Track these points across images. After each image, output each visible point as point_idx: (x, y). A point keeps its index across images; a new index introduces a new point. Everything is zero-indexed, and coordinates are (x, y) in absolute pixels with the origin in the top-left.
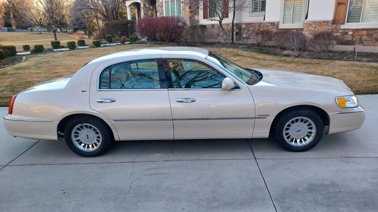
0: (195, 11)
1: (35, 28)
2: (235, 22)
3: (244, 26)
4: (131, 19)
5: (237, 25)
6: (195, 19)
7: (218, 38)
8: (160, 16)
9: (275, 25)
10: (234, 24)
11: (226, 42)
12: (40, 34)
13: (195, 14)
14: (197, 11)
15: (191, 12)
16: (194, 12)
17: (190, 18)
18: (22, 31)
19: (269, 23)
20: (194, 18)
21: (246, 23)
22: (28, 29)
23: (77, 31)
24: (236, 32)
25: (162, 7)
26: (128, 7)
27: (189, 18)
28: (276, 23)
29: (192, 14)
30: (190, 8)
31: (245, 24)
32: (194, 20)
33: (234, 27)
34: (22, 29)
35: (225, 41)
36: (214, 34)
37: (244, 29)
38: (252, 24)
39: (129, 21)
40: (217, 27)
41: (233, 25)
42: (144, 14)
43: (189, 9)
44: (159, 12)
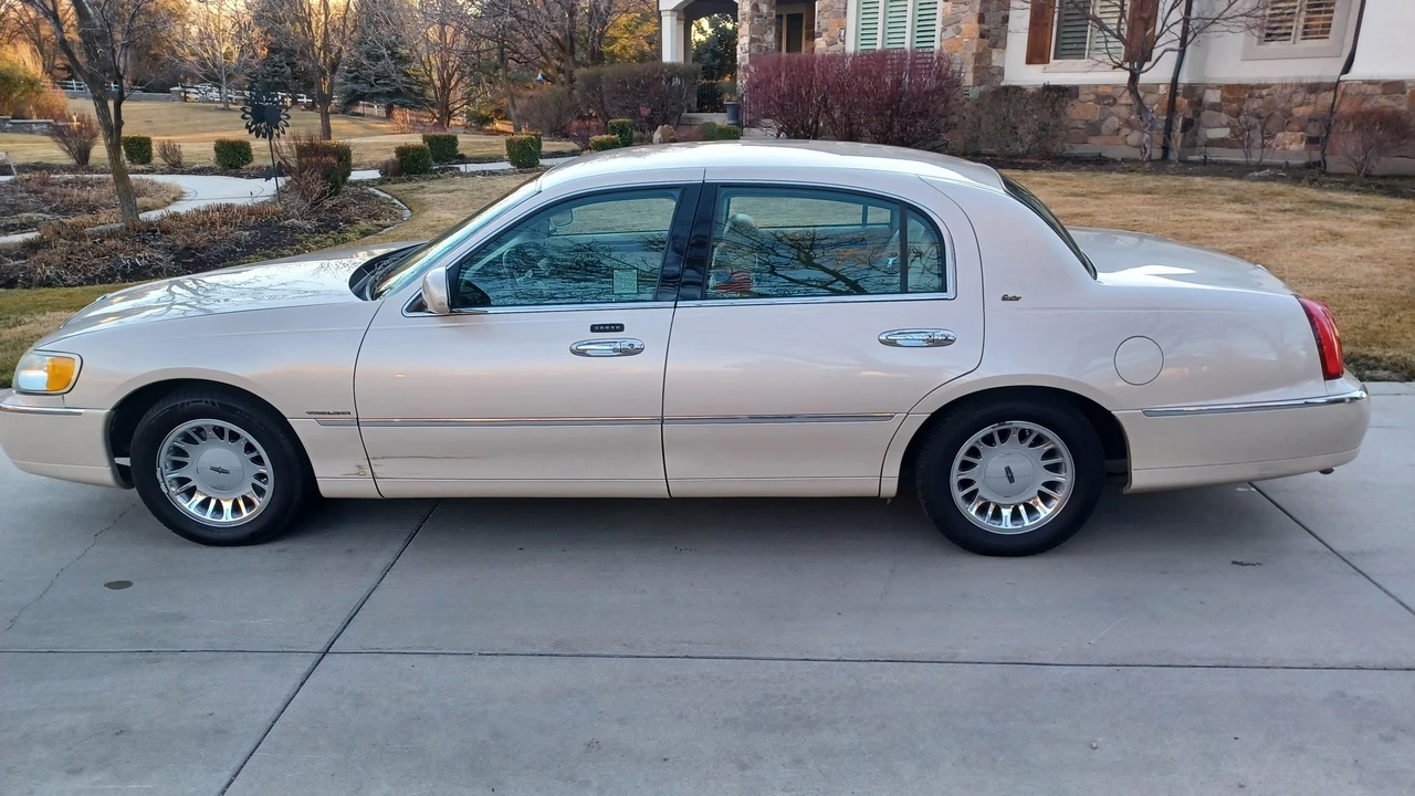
0: (996, 34)
1: (197, 88)
2: (1184, 79)
3: (1213, 97)
4: (680, 59)
5: (1191, 89)
6: (993, 64)
7: (1093, 140)
8: (831, 48)
9: (1404, 93)
10: (1180, 86)
11: (1150, 156)
12: (222, 109)
13: (994, 46)
14: (1003, 33)
15: (982, 36)
16: (992, 34)
17: (979, 57)
18: (148, 99)
19: (1371, 83)
20: (988, 60)
21: (1228, 86)
22: (170, 92)
23: (358, 105)
24: (1184, 119)
25: (845, 13)
26: (669, 13)
27: (972, 60)
28: (1410, 85)
29: (986, 41)
30: (981, 19)
31: (1219, 87)
32: (989, 67)
33: (1179, 99)
34: (144, 91)
35: (1148, 151)
36: (1073, 125)
37: (1215, 107)
38: (1260, 87)
39: (672, 67)
40: (1092, 97)
41: (1176, 88)
42: (752, 41)
43: (977, 25)
44: (824, 34)
